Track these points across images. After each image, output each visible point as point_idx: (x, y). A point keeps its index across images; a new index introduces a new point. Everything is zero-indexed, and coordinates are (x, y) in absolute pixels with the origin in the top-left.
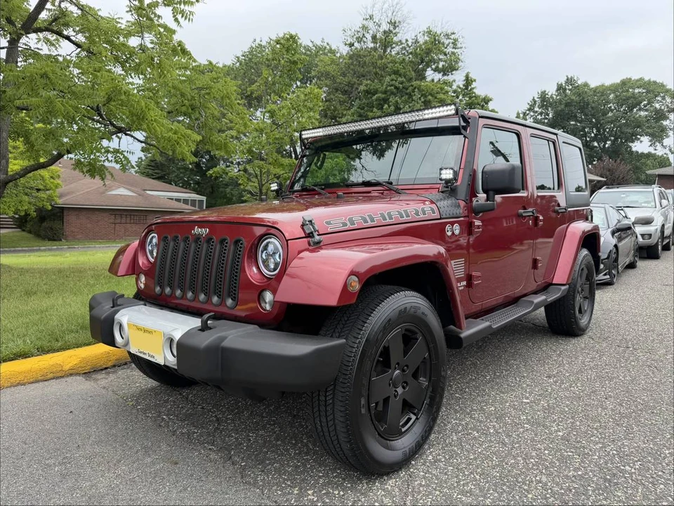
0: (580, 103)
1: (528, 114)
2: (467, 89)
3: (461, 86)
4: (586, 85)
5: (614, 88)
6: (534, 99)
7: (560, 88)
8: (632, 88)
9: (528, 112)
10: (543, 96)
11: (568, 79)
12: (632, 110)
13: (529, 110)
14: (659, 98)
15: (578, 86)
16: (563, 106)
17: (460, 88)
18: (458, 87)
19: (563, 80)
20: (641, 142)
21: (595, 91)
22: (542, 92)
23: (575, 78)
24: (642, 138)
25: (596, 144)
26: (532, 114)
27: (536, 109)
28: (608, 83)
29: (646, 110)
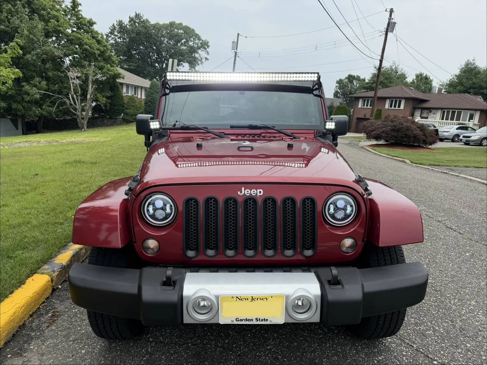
0: (146, 34)
1: (110, 36)
2: (74, 10)
3: (69, 7)
4: (147, 21)
5: (166, 27)
6: (113, 25)
7: (131, 20)
8: (176, 28)
9: (110, 35)
10: (120, 23)
11: (136, 15)
12: (177, 44)
13: (111, 33)
14: (192, 39)
15: (143, 21)
16: (135, 35)
17: (68, 8)
18: (66, 6)
19: (133, 15)
20: (183, 66)
21: (154, 27)
22: (119, 21)
23: (141, 15)
24: (184, 64)
25: (157, 65)
26: (113, 36)
27: (116, 33)
28: (161, 23)
29: (185, 46)
